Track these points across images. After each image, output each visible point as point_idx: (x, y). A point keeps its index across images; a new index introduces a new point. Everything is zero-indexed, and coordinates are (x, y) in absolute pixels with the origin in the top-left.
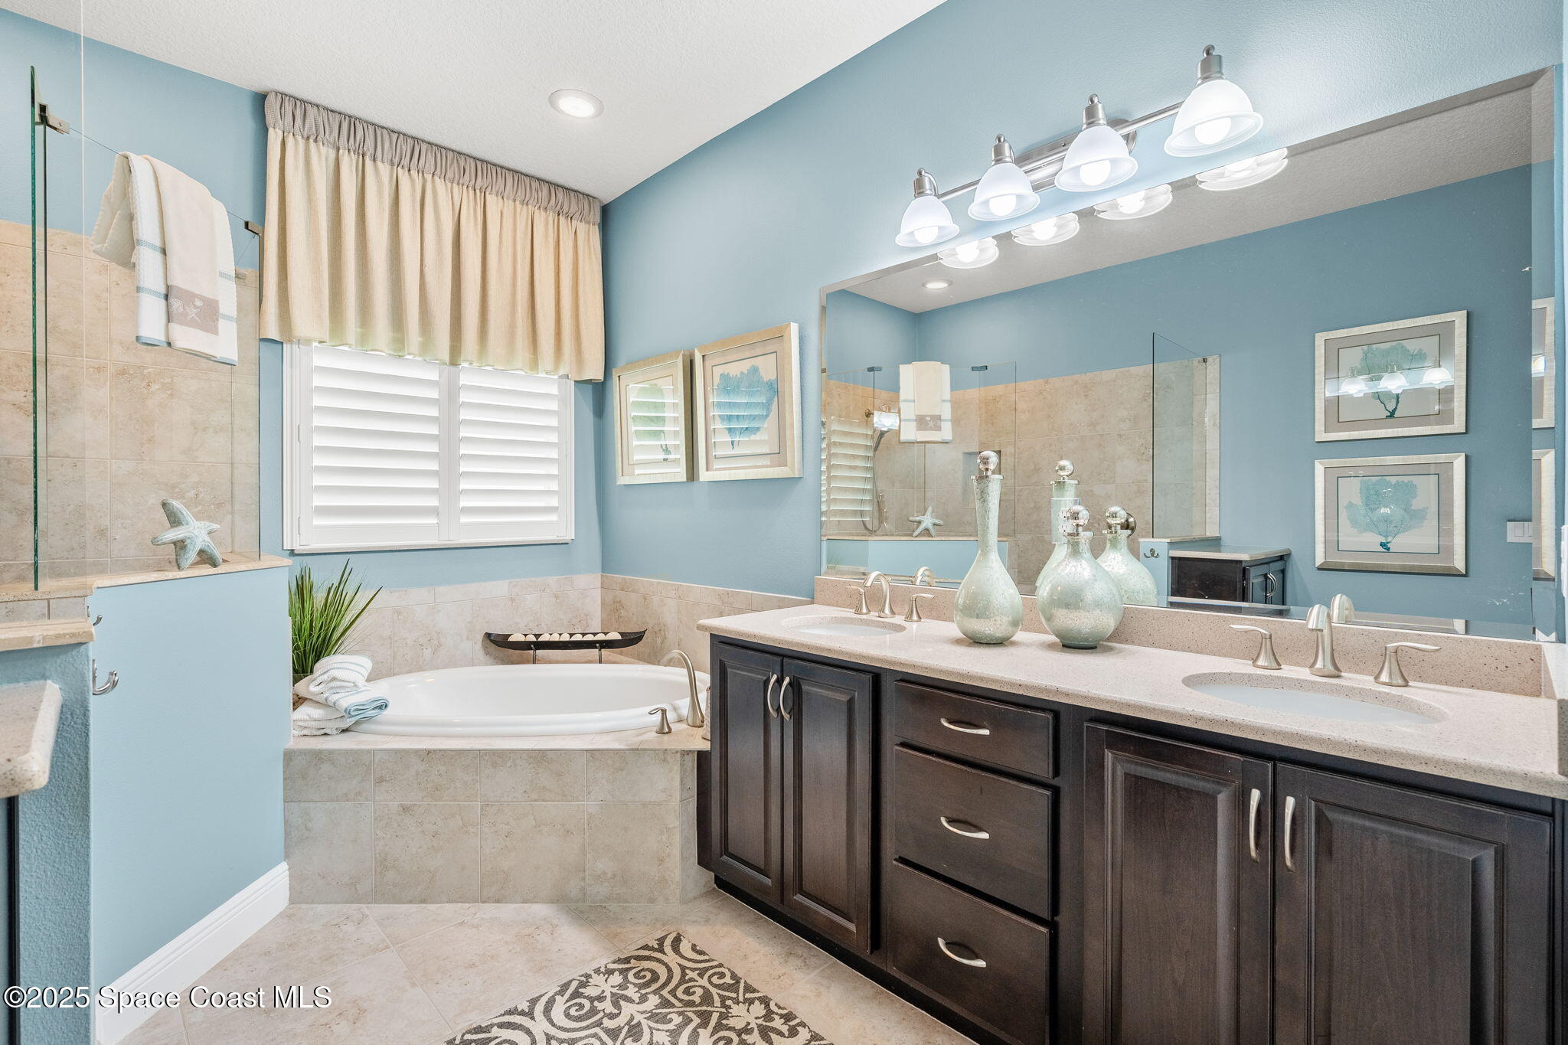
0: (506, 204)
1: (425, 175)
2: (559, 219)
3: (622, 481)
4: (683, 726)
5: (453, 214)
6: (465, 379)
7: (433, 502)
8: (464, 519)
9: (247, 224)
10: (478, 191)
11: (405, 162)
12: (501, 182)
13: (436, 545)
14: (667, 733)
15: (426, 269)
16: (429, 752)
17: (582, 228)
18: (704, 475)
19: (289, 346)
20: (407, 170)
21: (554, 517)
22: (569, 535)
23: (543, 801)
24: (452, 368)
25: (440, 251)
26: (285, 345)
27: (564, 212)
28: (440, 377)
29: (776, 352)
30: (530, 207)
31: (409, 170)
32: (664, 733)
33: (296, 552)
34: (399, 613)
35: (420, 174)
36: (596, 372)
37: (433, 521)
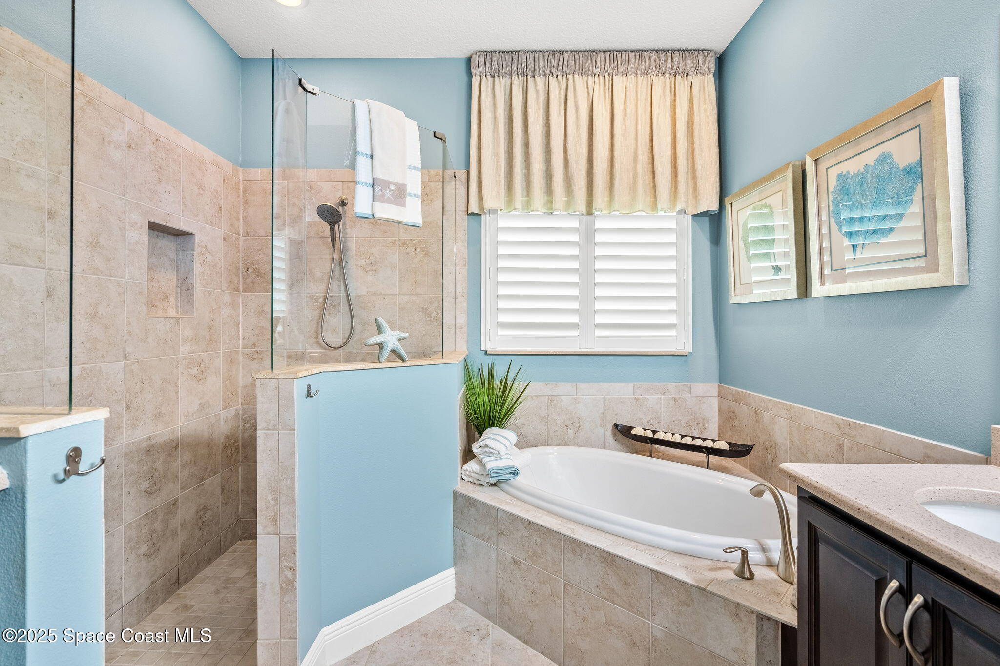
0: (629, 80)
1: (568, 76)
2: (675, 79)
3: (734, 300)
4: (771, 574)
5: (588, 99)
6: (598, 224)
7: (575, 319)
8: (599, 332)
9: (435, 133)
10: (607, 76)
11: (554, 71)
12: (625, 63)
13: (578, 352)
14: (748, 579)
15: (569, 146)
16: (530, 523)
17: (696, 80)
18: (817, 290)
19: (485, 216)
20: (555, 76)
21: (673, 333)
22: (687, 348)
23: (613, 602)
24: (589, 217)
25: (578, 130)
26: (482, 216)
27: (680, 71)
28: (580, 226)
29: (919, 126)
30: (649, 76)
31: (557, 77)
32: (744, 578)
33: (488, 353)
34: (552, 401)
35: (565, 77)
36: (713, 205)
37: (575, 333)
